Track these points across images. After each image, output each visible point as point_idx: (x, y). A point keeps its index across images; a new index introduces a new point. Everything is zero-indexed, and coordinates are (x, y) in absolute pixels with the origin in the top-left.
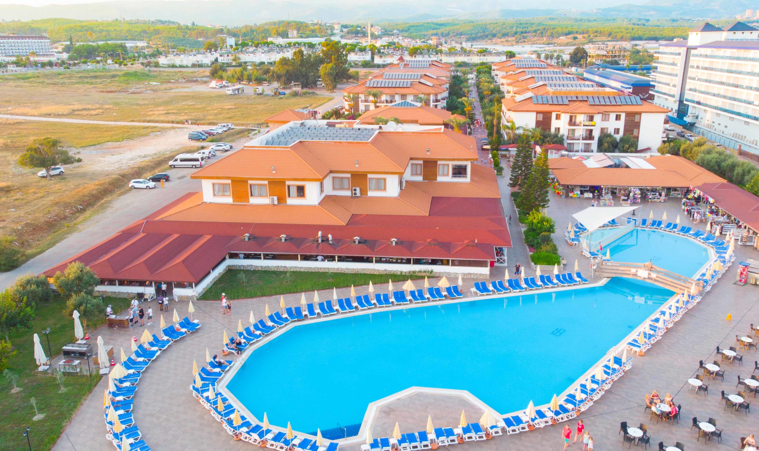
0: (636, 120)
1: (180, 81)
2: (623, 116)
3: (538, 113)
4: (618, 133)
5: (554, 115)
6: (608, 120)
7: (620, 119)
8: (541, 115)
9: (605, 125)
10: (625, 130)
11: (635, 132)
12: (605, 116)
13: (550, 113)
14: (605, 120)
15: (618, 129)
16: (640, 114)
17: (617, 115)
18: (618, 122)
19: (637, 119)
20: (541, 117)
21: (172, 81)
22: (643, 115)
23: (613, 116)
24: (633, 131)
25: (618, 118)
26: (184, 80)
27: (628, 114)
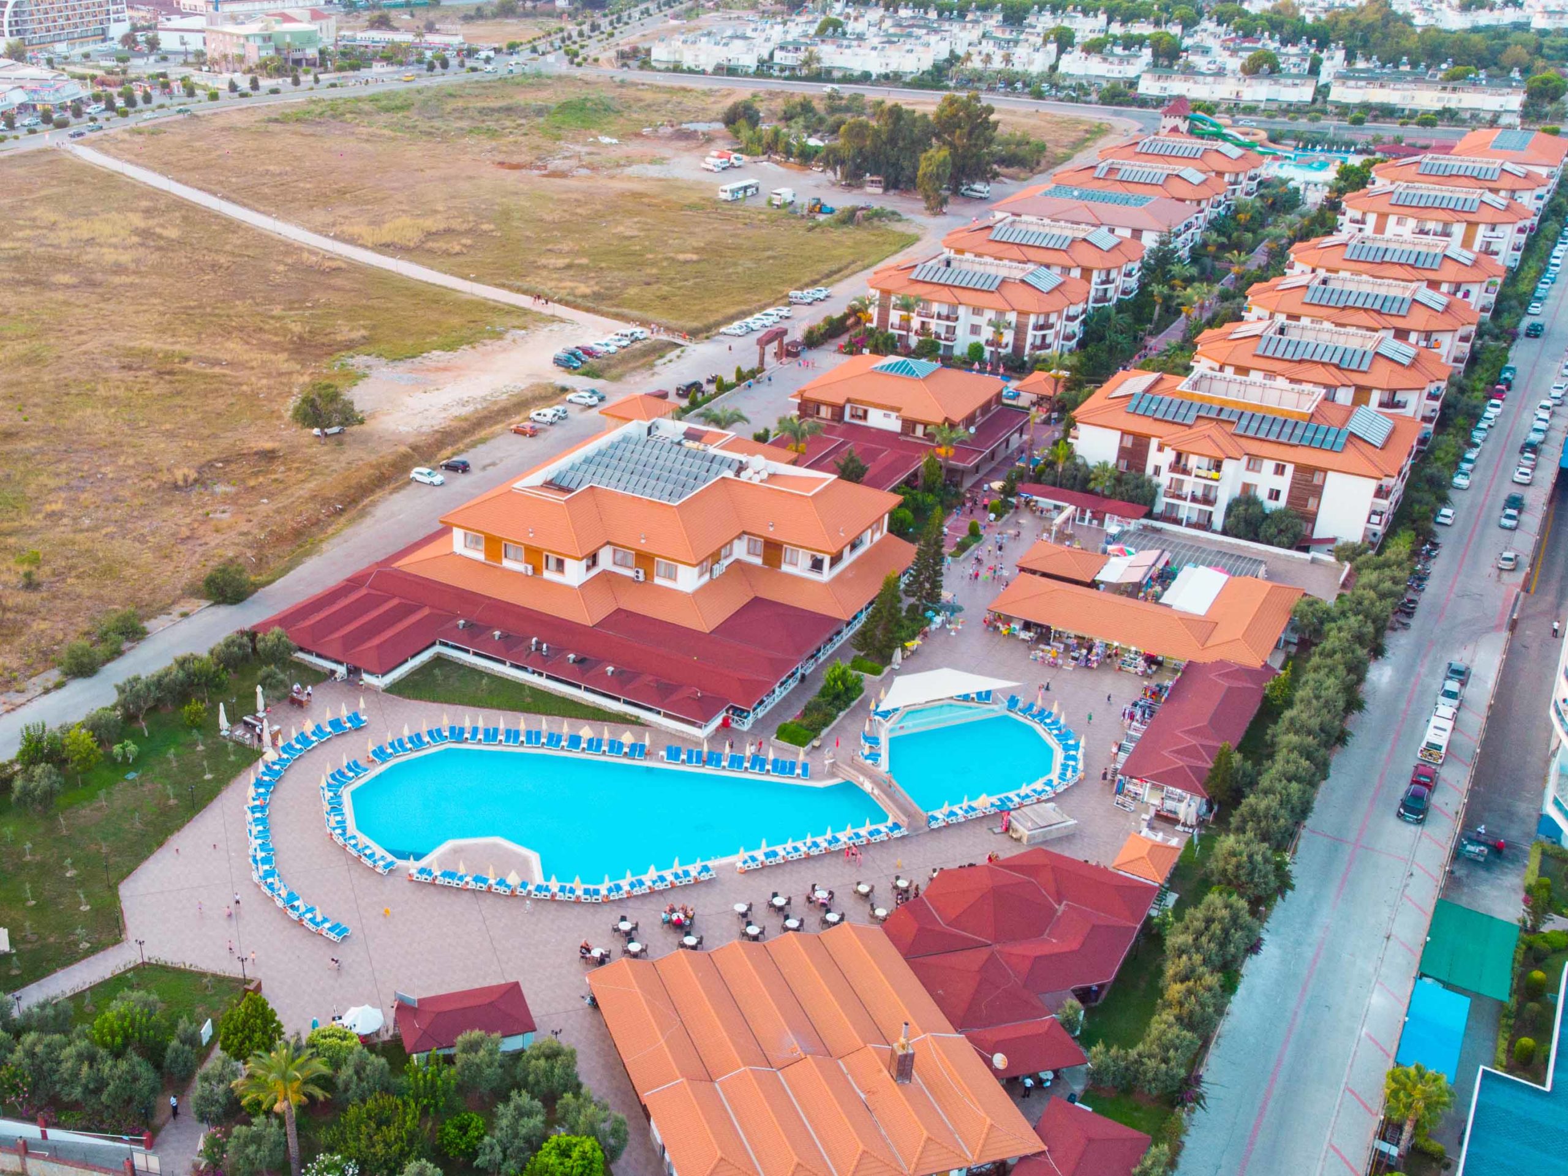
0: (1315, 481)
1: (661, 130)
2: (1290, 469)
3: (1124, 433)
4: (1277, 498)
5: (1154, 443)
6: (1259, 471)
7: (1282, 473)
8: (1131, 438)
9: (1251, 478)
10: (1290, 496)
11: (1312, 503)
12: (1254, 461)
13: (1148, 437)
14: (1253, 470)
15: (1278, 492)
16: (1325, 471)
17: (1278, 466)
18: (1278, 478)
19: (1317, 479)
20: (1129, 442)
21: (646, 131)
22: (1330, 474)
23: (1269, 466)
24: (1307, 500)
25: (1280, 470)
26: (670, 130)
27: (1300, 468)
